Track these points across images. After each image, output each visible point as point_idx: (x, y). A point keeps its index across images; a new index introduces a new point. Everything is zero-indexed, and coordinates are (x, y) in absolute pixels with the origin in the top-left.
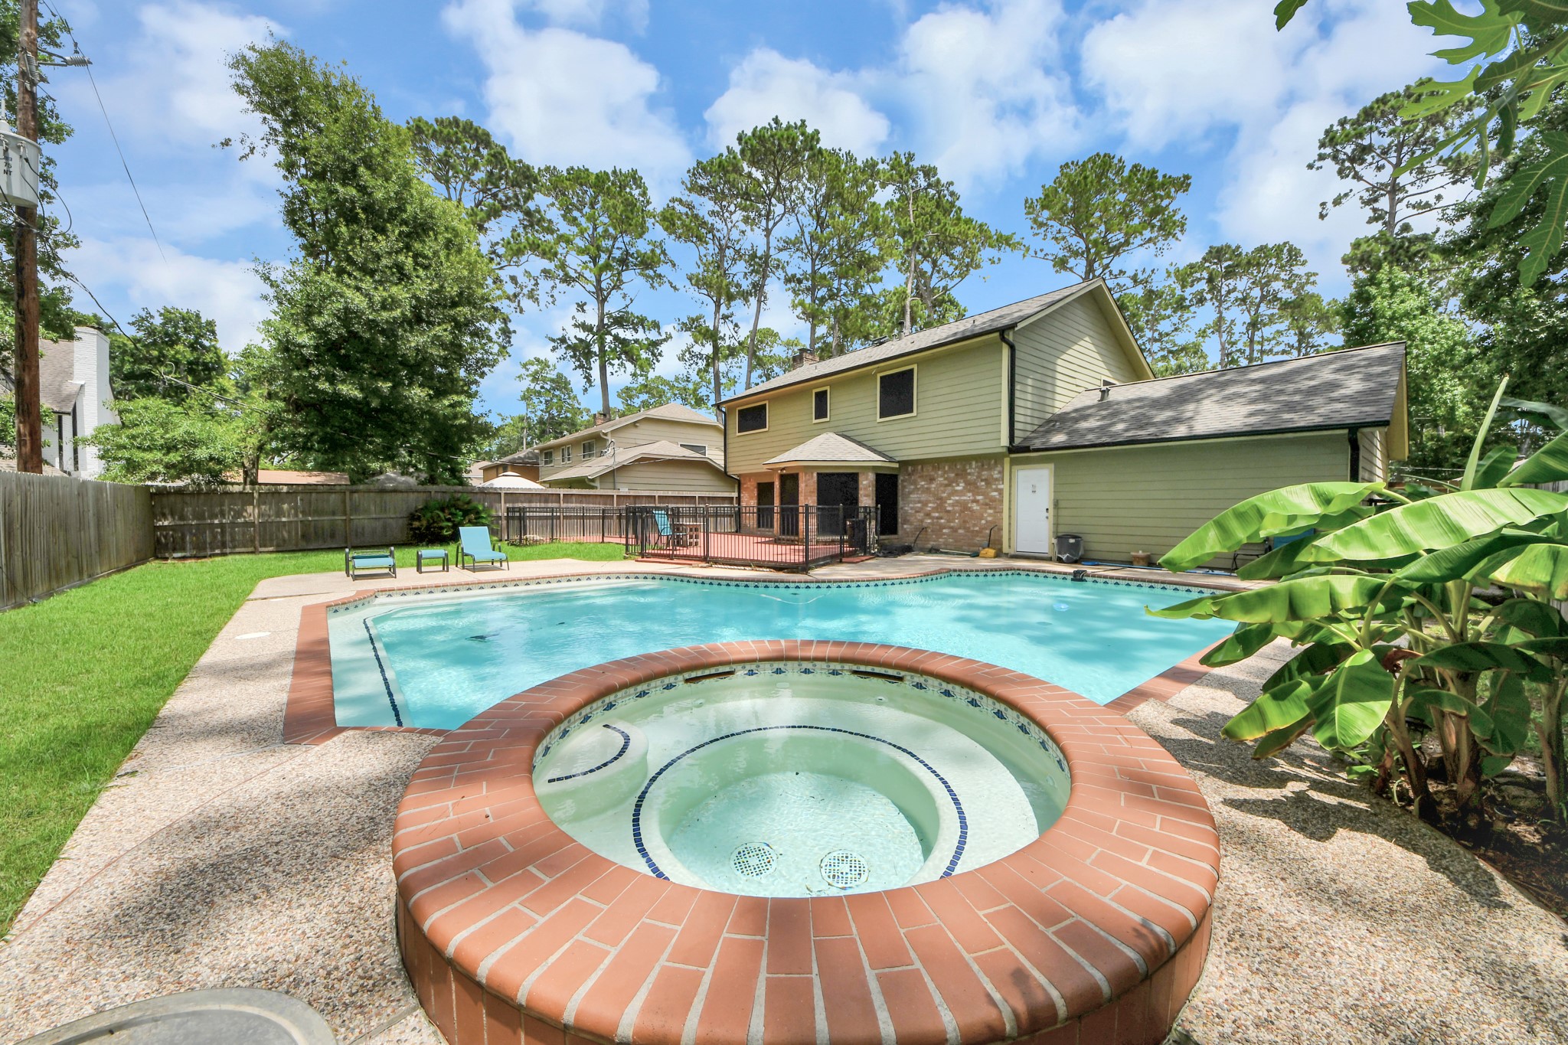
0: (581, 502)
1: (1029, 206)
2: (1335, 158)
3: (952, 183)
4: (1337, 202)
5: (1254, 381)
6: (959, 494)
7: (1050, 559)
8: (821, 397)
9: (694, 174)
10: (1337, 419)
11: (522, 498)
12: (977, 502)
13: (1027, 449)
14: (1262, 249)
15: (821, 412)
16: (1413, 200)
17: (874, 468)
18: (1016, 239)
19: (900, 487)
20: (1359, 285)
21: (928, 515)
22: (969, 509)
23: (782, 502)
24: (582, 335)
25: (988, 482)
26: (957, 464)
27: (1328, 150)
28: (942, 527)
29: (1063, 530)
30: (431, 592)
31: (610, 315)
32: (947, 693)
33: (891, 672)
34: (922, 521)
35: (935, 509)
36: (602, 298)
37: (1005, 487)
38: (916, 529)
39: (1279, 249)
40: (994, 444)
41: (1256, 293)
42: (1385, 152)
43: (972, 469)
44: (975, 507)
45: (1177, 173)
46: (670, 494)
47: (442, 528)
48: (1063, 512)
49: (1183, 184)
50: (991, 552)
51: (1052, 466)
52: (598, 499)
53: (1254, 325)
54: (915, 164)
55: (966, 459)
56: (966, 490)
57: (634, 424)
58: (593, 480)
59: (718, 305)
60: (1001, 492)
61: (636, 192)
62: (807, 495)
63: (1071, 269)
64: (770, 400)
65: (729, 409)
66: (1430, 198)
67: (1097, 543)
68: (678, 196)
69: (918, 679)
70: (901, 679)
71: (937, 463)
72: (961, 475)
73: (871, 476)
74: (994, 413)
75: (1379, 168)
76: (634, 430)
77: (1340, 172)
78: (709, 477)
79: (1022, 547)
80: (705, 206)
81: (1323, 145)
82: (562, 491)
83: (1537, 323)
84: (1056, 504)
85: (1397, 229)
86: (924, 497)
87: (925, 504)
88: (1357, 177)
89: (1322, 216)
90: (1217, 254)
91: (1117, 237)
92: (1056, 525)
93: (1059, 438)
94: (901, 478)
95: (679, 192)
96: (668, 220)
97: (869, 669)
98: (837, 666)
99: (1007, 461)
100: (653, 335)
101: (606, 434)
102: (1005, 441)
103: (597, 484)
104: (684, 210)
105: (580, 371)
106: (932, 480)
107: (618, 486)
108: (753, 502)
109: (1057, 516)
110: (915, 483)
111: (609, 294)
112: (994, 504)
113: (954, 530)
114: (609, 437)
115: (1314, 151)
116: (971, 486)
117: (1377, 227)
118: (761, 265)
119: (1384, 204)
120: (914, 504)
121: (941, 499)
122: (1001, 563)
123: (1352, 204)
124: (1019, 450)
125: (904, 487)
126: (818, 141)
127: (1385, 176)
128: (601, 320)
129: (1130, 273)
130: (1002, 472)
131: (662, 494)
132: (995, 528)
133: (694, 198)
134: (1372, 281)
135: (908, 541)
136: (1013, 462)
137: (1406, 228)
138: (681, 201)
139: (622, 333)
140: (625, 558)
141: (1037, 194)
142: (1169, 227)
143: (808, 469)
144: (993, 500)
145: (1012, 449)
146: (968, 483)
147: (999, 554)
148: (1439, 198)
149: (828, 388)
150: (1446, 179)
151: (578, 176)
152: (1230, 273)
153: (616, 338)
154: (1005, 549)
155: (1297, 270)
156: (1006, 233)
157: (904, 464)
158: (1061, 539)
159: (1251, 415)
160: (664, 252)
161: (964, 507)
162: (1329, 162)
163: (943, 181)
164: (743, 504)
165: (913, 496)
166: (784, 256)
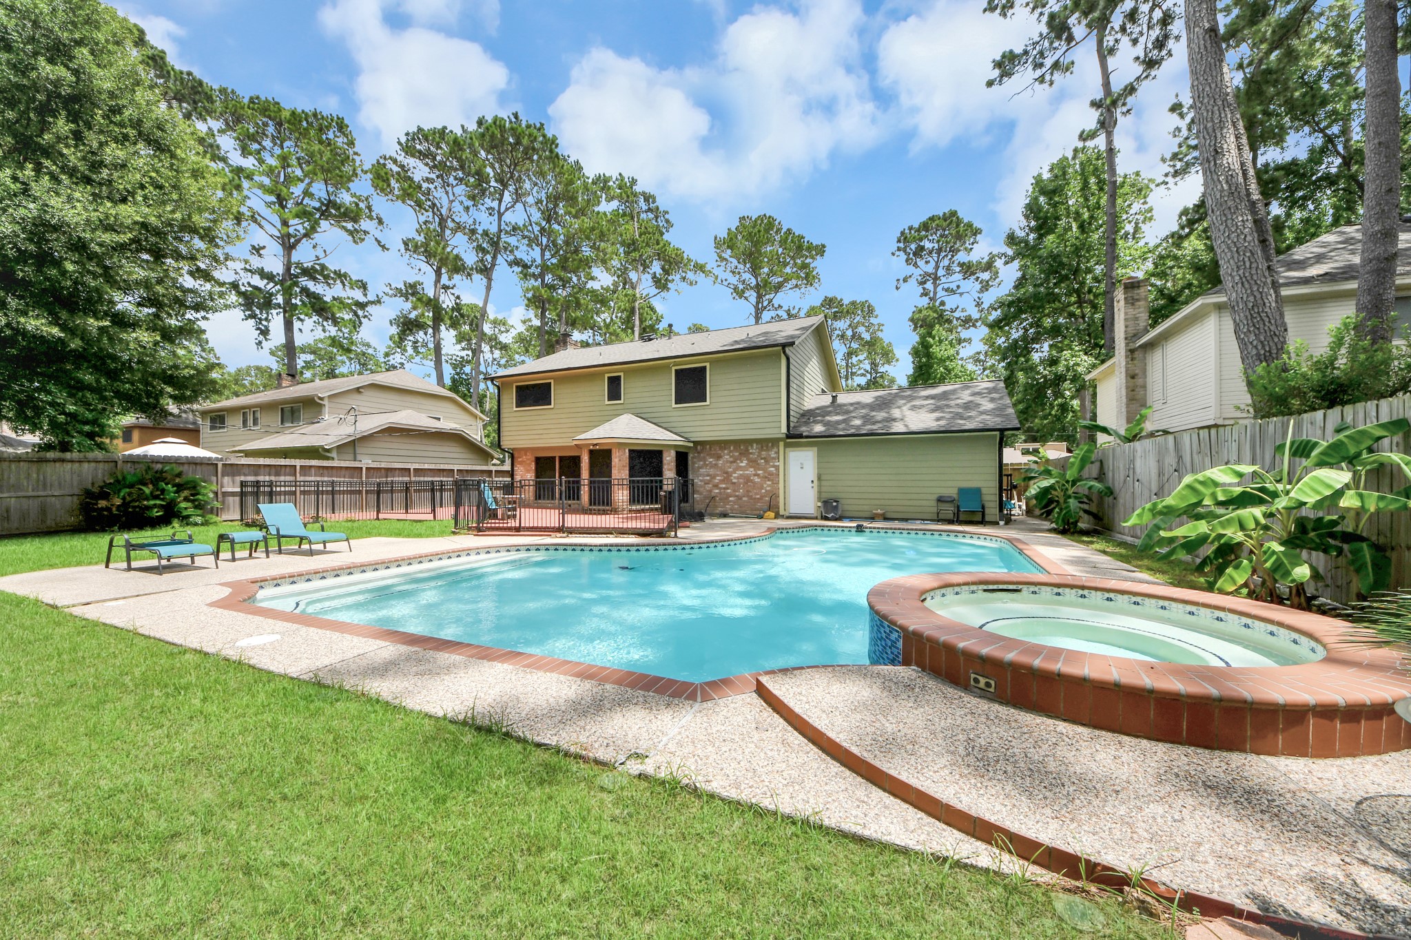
0: (322, 475)
1: (718, 243)
2: (905, 251)
3: (667, 212)
4: (905, 280)
5: (927, 398)
6: (743, 468)
7: (816, 518)
8: (614, 384)
9: (413, 139)
10: (991, 425)
11: (246, 470)
12: (758, 475)
13: (801, 436)
14: (853, 303)
15: (614, 393)
16: (946, 286)
17: (676, 446)
18: (708, 268)
19: (690, 463)
20: (923, 337)
21: (716, 486)
22: (752, 481)
23: (591, 475)
24: (257, 281)
25: (767, 461)
26: (741, 446)
27: (901, 245)
28: (729, 496)
29: (825, 496)
30: (309, 580)
31: (298, 264)
32: (1058, 594)
33: (1011, 587)
34: (710, 491)
35: (722, 481)
36: (288, 244)
37: (781, 464)
38: (706, 498)
39: (863, 304)
40: (776, 431)
41: (849, 333)
42: (931, 252)
43: (754, 450)
44: (757, 479)
45: (816, 242)
46: (426, 466)
47: (149, 508)
48: (823, 483)
49: (821, 250)
50: (772, 515)
51: (815, 449)
52: (343, 472)
53: (850, 354)
54: (637, 188)
55: (749, 442)
56: (749, 466)
57: (358, 390)
58: (328, 451)
59: (438, 273)
60: (777, 468)
61: (341, 141)
62: (620, 468)
63: (746, 298)
64: (555, 379)
65: (502, 383)
66: (954, 286)
67: (848, 505)
68: (394, 155)
69: (1033, 588)
70: (1019, 591)
71: (723, 444)
72: (745, 453)
73: (673, 453)
74: (776, 407)
75: (927, 262)
76: (357, 396)
77: (907, 261)
78: (458, 449)
79: (793, 510)
80: (419, 171)
81: (899, 241)
82: (298, 463)
83: (1038, 373)
84: (819, 479)
85: (937, 303)
86: (712, 471)
87: (713, 477)
88: (916, 265)
89: (897, 288)
90: (829, 302)
91: (776, 280)
92: (820, 492)
93: (818, 428)
94: (690, 456)
95: (393, 150)
96: (381, 177)
97: (995, 587)
98: (974, 588)
99: (781, 444)
100: (358, 295)
101: (321, 399)
102: (784, 430)
103: (334, 454)
104: (396, 169)
105: (252, 322)
106: (719, 457)
107: (359, 457)
108: (531, 476)
109: (820, 486)
110: (704, 460)
111: (298, 241)
112: (773, 477)
113: (739, 498)
114: (326, 402)
115: (895, 246)
116: (753, 463)
117: (925, 301)
118: (493, 245)
119: (929, 285)
120: (703, 476)
121: (727, 473)
122: (781, 523)
123: (913, 282)
124: (794, 437)
125: (694, 463)
126: (557, 146)
127: (930, 268)
128: (288, 269)
129: (785, 308)
130: (778, 453)
131: (417, 466)
132: (774, 496)
133: (411, 162)
134: (930, 335)
135: (699, 507)
136: (787, 445)
137: (943, 303)
138: (395, 161)
139: (311, 285)
140: (454, 533)
141: (723, 234)
142: (809, 278)
143: (621, 445)
144: (771, 474)
145: (789, 436)
146: (750, 461)
147: (777, 516)
148: (958, 287)
149: (622, 374)
150: (960, 276)
151: (267, 109)
152: (836, 317)
153: (305, 291)
154: (782, 512)
155: (873, 320)
156: (701, 262)
157: (696, 443)
158: (826, 503)
159: (938, 419)
160: (369, 208)
161: (747, 480)
162: (902, 253)
163: (661, 209)
164: (518, 478)
165: (702, 471)
166: (512, 241)
